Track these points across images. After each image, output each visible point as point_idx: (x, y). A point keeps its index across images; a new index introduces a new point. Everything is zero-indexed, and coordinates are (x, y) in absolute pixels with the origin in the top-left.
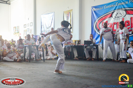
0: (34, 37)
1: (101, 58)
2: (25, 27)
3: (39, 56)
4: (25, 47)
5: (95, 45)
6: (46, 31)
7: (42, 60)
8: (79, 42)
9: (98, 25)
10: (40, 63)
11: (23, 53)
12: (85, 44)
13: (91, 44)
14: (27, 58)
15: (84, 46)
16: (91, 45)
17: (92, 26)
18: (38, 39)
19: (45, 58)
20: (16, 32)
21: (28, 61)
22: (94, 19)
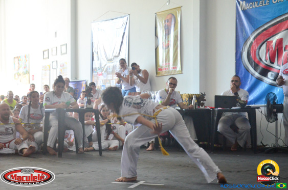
0: (71, 85)
1: (265, 144)
2: (46, 56)
3: (87, 140)
4: (48, 113)
5: (245, 107)
6: (107, 69)
7: (94, 150)
8: (201, 98)
9: (255, 52)
10: (91, 159)
11: (41, 130)
12: (216, 106)
13: (236, 106)
14: (52, 146)
15: (214, 111)
16: (233, 108)
17: (239, 55)
18: (84, 92)
19: (103, 145)
20: (21, 71)
21: (54, 155)
22: (242, 32)
